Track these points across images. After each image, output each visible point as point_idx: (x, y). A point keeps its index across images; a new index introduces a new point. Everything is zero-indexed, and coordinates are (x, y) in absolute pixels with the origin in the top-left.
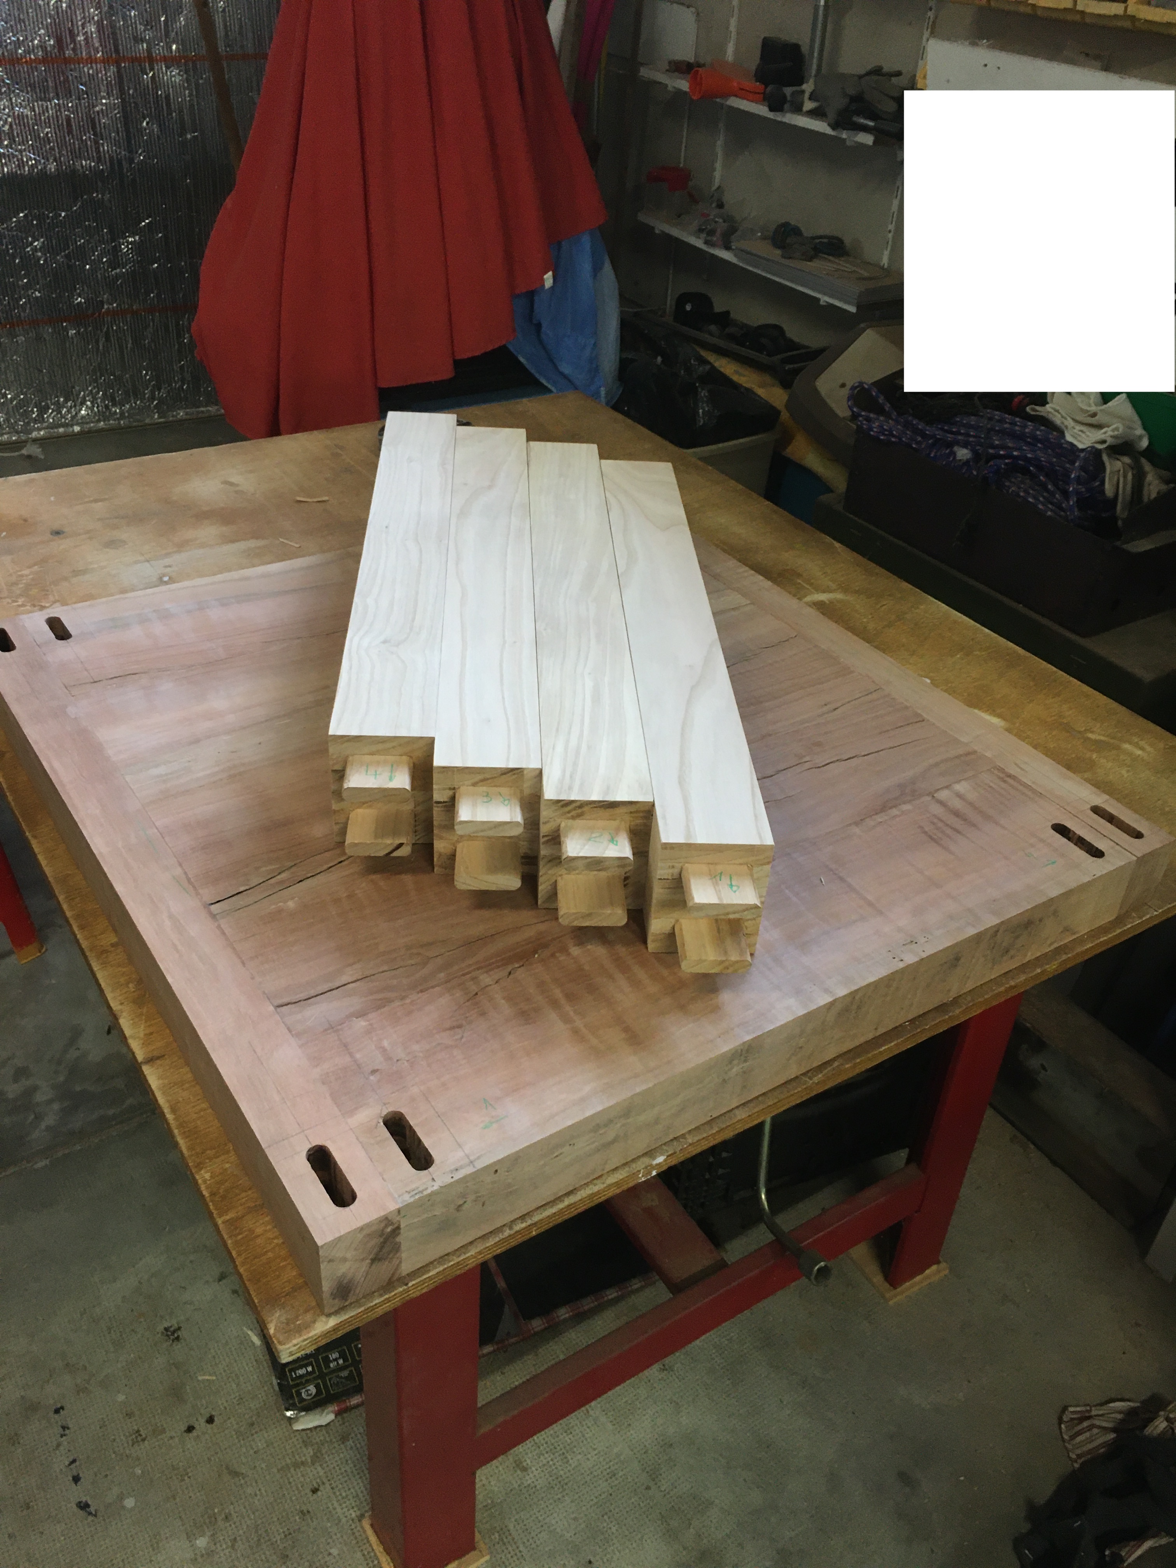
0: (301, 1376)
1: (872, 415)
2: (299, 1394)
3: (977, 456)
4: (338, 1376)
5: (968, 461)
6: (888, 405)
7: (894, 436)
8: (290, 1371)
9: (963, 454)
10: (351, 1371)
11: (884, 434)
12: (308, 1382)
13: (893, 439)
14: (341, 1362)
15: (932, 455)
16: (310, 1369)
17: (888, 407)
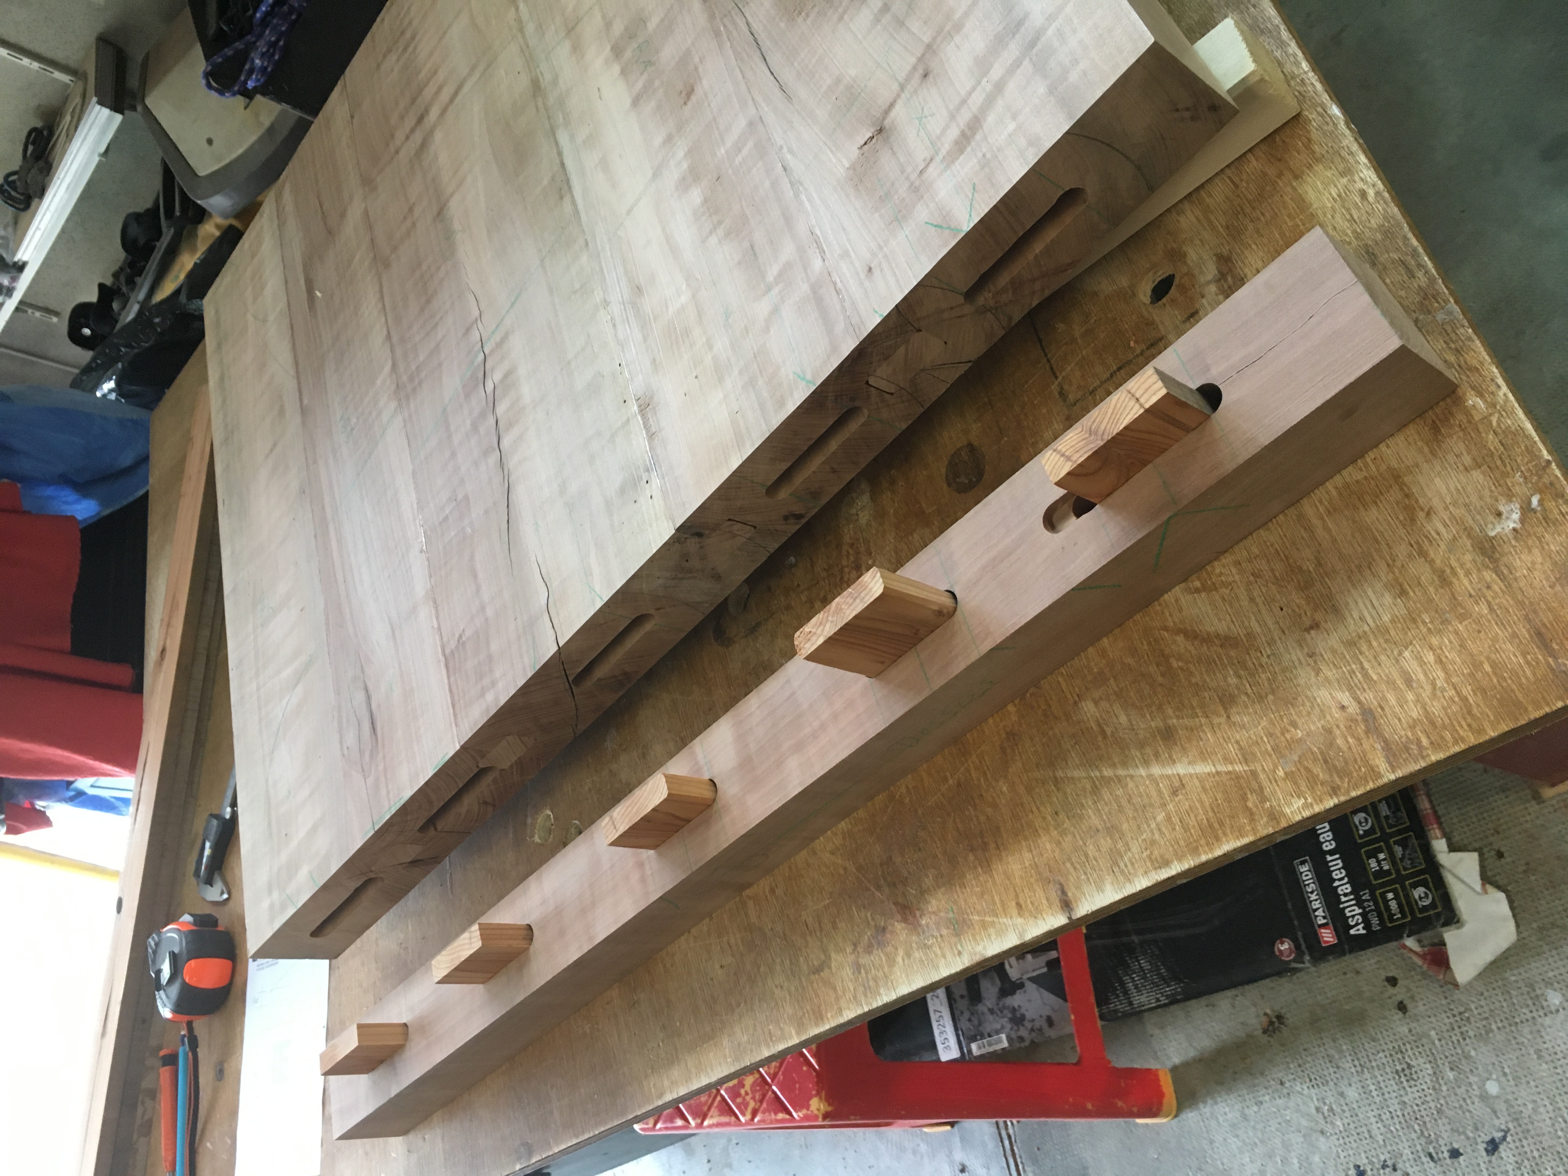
0: (1400, 905)
1: (247, 67)
2: (1425, 909)
4: (1402, 860)
6: (238, 43)
7: (278, 40)
8: (1391, 920)
10: (1395, 843)
11: (273, 55)
12: (1407, 896)
13: (281, 43)
14: (1382, 856)
16: (1390, 896)
17: (239, 45)
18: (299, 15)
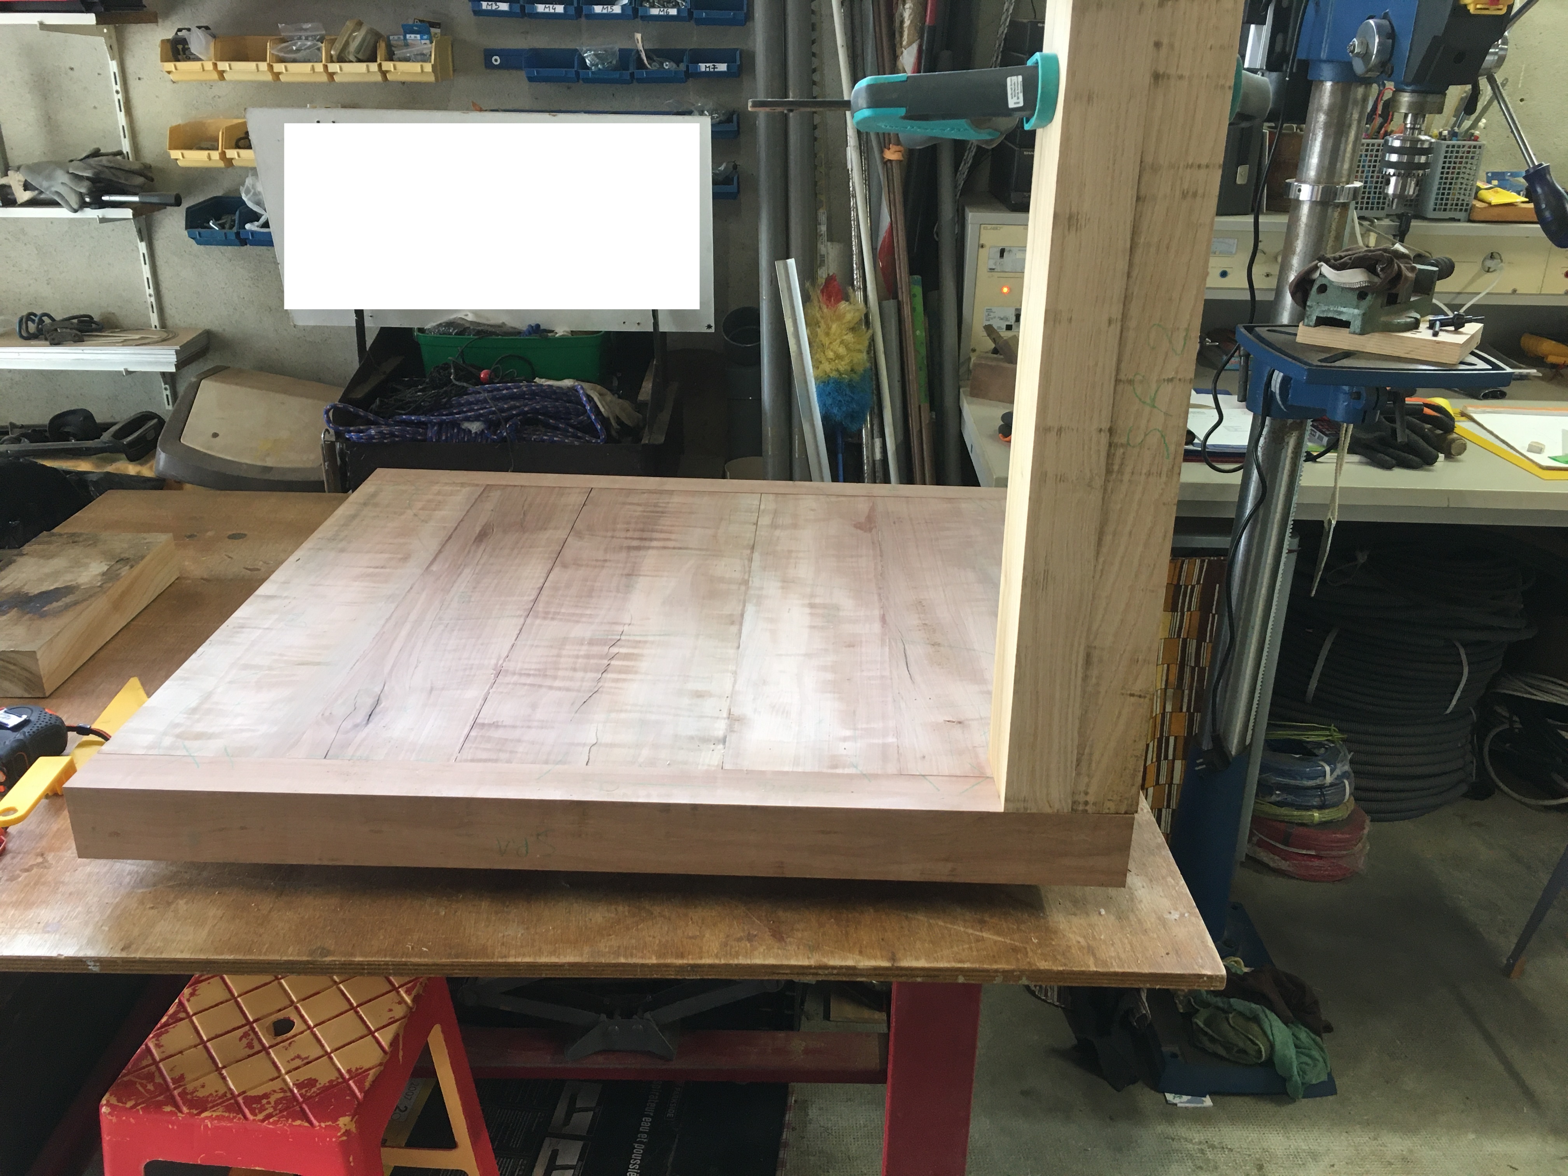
1: (362, 428)
3: (493, 425)
5: (483, 431)
6: (371, 415)
9: (475, 427)
11: (386, 438)
15: (444, 438)
17: (371, 417)
18: (424, 440)
